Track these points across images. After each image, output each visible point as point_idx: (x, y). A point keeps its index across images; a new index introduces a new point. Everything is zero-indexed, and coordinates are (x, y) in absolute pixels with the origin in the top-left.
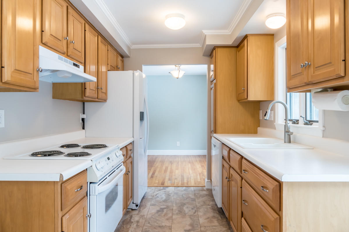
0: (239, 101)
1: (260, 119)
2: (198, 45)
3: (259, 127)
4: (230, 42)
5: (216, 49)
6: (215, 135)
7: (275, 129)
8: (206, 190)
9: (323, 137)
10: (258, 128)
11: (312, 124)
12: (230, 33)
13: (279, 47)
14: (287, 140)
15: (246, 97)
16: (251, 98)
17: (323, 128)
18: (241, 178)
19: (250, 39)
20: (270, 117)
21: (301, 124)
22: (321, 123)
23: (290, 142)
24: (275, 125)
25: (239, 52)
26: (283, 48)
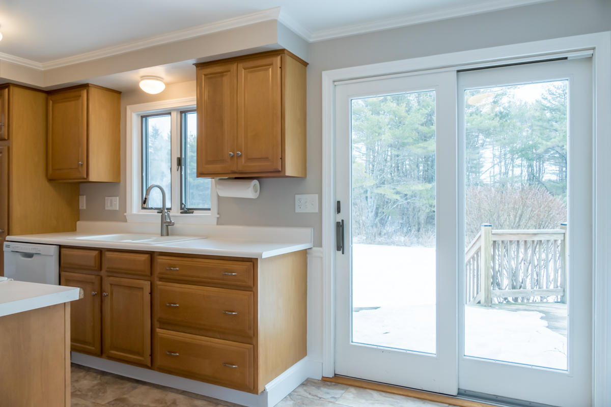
1: (80, 208)
3: (79, 220)
5: (11, 88)
6: (8, 238)
7: (126, 221)
10: (78, 223)
11: (193, 212)
13: (134, 112)
14: (165, 232)
15: (85, 177)
16: (93, 177)
17: (218, 216)
18: (149, 282)
19: (93, 91)
20: (111, 205)
21: (175, 212)
22: (215, 210)
23: (168, 235)
24: (125, 216)
25: (54, 103)
26: (138, 115)
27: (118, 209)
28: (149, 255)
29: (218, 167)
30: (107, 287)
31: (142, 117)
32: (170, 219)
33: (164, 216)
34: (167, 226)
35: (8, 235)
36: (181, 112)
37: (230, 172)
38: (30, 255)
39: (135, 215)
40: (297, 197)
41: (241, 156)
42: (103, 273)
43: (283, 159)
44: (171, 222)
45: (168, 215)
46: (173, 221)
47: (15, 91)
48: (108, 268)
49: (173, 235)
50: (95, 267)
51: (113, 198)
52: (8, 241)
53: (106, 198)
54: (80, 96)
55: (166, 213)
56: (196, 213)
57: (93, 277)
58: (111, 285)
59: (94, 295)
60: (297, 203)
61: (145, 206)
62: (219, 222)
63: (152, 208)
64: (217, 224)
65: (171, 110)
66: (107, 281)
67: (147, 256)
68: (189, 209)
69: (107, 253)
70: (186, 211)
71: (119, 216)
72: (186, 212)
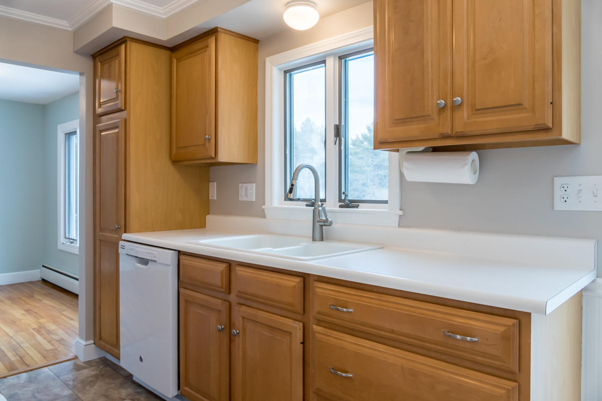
0: (175, 162)
1: (210, 198)
2: (64, 25)
3: (209, 214)
4: (164, 36)
5: (128, 43)
6: (125, 236)
7: (264, 217)
8: (84, 365)
9: (398, 227)
10: (208, 217)
11: (358, 205)
12: (164, 17)
13: (274, 66)
14: (317, 236)
15: (214, 156)
16: (223, 157)
17: (401, 213)
18: (301, 324)
19: (223, 39)
20: (246, 195)
21: (332, 205)
22: (396, 203)
23: (322, 239)
24: (264, 210)
25: (178, 60)
26: (280, 69)
27: (254, 200)
28: (302, 278)
29: (414, 129)
30: (238, 320)
31: (285, 72)
32: (326, 216)
33: (317, 211)
34: (321, 226)
35: (125, 232)
36: (340, 58)
37: (437, 136)
38: (145, 262)
39: (276, 208)
40: (558, 181)
41: (461, 105)
42: (232, 297)
43: (555, 105)
44: (327, 220)
45: (324, 209)
46: (330, 220)
47: (134, 47)
48: (238, 292)
49: (329, 239)
50: (223, 288)
51: (249, 185)
52: (124, 240)
53: (240, 185)
54: (207, 46)
55: (319, 206)
56: (363, 208)
57: (219, 302)
58: (244, 318)
59: (219, 331)
60: (558, 193)
61: (291, 196)
62: (403, 222)
63: (299, 200)
64: (399, 226)
65: (325, 56)
66: (240, 312)
67: (298, 280)
68: (352, 201)
69: (238, 268)
70: (348, 204)
71: (256, 209)
72: (347, 206)
